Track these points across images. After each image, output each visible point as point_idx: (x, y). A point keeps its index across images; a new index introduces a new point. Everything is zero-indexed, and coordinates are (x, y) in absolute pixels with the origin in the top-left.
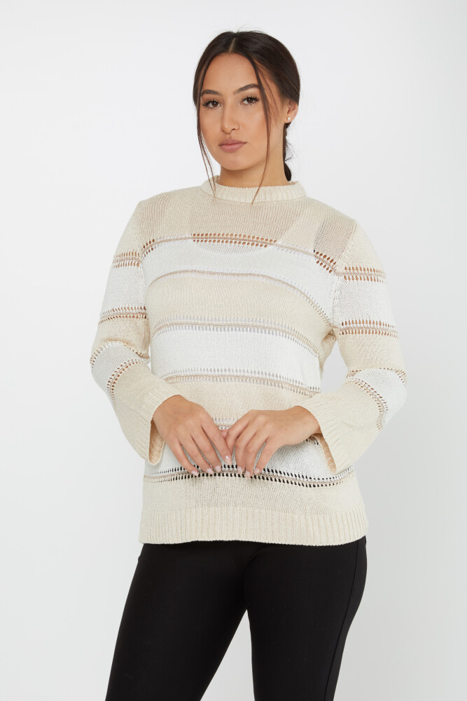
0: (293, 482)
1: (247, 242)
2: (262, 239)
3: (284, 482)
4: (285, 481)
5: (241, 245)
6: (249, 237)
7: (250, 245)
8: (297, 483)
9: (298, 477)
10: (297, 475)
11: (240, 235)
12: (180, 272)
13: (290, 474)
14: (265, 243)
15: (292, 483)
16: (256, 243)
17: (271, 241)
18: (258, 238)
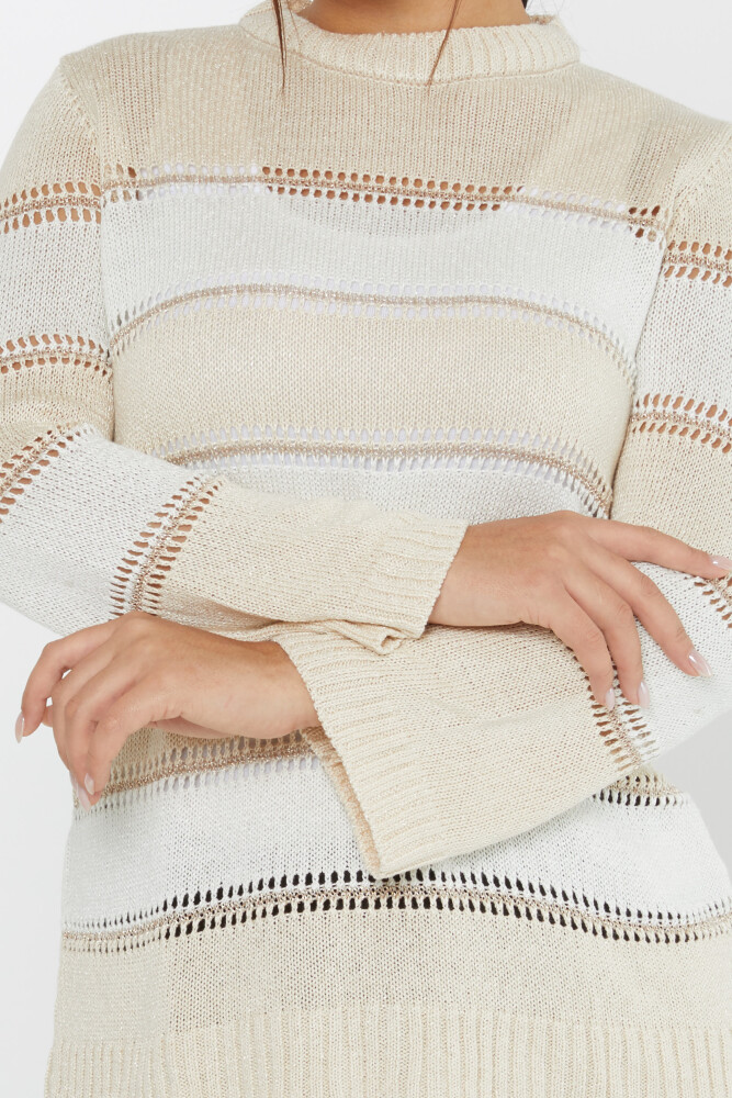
0: (557, 917)
1: (427, 200)
2: (470, 188)
3: (529, 916)
4: (534, 913)
5: (412, 207)
6: (431, 184)
7: (438, 207)
8: (568, 920)
9: (571, 901)
10: (569, 895)
11: (405, 180)
12: (240, 290)
13: (547, 889)
14: (490, 198)
15: (552, 921)
16: (453, 202)
17: (508, 190)
18: (456, 186)
